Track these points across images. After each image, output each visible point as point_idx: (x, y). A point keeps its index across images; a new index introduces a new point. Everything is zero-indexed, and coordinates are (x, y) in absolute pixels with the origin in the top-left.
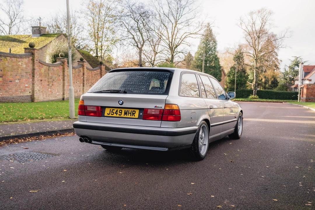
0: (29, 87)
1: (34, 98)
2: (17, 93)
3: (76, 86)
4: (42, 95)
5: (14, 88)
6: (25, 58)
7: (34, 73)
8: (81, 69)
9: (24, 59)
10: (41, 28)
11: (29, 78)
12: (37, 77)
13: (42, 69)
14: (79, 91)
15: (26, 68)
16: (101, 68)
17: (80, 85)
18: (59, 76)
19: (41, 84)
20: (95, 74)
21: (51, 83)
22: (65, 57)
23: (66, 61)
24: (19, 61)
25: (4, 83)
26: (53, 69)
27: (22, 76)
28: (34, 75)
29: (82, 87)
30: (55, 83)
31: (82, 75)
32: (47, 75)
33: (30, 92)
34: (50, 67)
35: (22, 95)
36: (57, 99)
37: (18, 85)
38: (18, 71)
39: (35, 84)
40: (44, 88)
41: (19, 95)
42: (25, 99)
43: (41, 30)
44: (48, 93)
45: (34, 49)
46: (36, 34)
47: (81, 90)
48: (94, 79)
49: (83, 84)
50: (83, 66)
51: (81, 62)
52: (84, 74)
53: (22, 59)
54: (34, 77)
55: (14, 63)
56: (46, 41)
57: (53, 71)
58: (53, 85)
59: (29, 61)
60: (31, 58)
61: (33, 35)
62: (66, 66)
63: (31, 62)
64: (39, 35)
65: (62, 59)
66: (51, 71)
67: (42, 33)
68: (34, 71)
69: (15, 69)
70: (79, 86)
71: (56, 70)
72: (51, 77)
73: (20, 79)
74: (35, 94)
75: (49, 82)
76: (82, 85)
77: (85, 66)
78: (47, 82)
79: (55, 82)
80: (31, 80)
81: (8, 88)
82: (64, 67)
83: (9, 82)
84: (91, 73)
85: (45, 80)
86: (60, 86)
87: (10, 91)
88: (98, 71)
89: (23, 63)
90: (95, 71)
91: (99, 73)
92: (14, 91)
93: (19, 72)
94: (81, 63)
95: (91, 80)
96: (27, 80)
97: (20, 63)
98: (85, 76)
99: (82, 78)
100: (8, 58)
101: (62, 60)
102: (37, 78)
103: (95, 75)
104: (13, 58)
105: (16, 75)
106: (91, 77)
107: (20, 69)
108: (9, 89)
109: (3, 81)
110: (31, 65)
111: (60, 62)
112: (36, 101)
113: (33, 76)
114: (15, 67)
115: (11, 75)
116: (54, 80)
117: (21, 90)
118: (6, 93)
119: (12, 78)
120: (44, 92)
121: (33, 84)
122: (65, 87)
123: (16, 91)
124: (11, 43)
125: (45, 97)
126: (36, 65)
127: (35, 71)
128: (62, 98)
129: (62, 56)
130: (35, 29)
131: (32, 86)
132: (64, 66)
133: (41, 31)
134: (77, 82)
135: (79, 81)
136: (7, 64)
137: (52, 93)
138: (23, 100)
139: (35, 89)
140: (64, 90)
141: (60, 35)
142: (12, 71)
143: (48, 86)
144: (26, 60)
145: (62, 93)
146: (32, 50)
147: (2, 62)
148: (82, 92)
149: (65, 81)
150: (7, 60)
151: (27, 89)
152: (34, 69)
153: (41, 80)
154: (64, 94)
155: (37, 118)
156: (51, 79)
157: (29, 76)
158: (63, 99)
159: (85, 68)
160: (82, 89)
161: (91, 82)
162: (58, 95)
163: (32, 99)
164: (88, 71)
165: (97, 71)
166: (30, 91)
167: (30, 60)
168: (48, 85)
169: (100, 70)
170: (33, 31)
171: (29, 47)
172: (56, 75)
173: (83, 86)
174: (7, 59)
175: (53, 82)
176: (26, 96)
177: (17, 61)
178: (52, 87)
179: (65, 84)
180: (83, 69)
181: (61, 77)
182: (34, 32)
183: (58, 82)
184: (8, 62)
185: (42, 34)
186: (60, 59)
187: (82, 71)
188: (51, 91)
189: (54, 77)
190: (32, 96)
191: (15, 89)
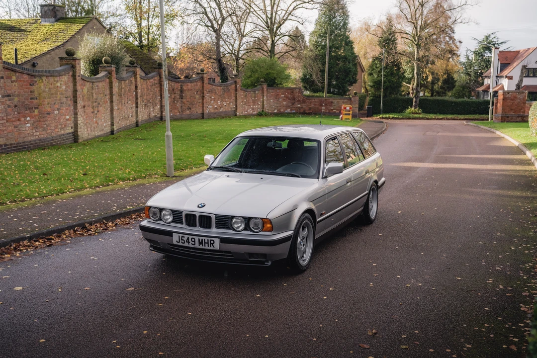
0: (71, 120)
1: (78, 136)
2: (57, 130)
3: (127, 109)
4: (86, 130)
5: (52, 123)
6: (65, 75)
7: (76, 97)
8: (133, 79)
9: (64, 77)
10: (57, 8)
11: (69, 106)
12: (80, 103)
13: (85, 88)
14: (132, 116)
15: (66, 90)
16: (161, 73)
17: (132, 106)
18: (106, 95)
19: (85, 112)
20: (151, 84)
21: (96, 109)
22: (111, 64)
23: (113, 71)
24: (57, 81)
25: (40, 117)
26: (97, 86)
27: (61, 103)
28: (76, 100)
29: (134, 109)
30: (100, 109)
31: (134, 89)
32: (91, 97)
33: (72, 128)
34: (94, 83)
35: (62, 132)
36: (105, 134)
37: (57, 118)
38: (56, 97)
39: (79, 114)
40: (88, 118)
41: (59, 133)
42: (67, 139)
43: (57, 10)
44: (93, 125)
45: (75, 59)
46: (49, 18)
47: (134, 114)
48: (150, 93)
49: (137, 103)
50: (135, 74)
51: (130, 67)
52: (136, 87)
53: (61, 77)
54: (77, 102)
55: (51, 85)
56: (68, 31)
57: (98, 89)
58: (98, 111)
59: (68, 78)
60: (71, 73)
61: (43, 19)
62: (114, 78)
63: (71, 79)
64: (53, 19)
65: (108, 66)
66: (95, 89)
67: (59, 15)
68: (76, 94)
69: (52, 94)
70: (131, 108)
71: (100, 87)
72: (96, 99)
73: (60, 109)
74: (79, 130)
75: (93, 108)
76: (134, 105)
77: (137, 73)
78: (91, 108)
79: (101, 106)
80: (72, 108)
81: (45, 124)
82: (112, 80)
83: (46, 115)
84: (146, 83)
85: (89, 106)
86: (108, 111)
87: (49, 128)
88: (156, 78)
89: (62, 83)
90: (151, 80)
91: (156, 82)
92: (53, 128)
93: (58, 98)
94: (132, 69)
95: (147, 96)
96: (68, 109)
97: (59, 84)
98: (139, 91)
99: (134, 93)
100: (44, 78)
101: (108, 68)
102: (80, 105)
103: (151, 86)
104: (50, 77)
105: (55, 104)
106: (146, 90)
107: (59, 93)
108: (47, 127)
109: (40, 114)
110: (71, 85)
111: (106, 73)
112: (80, 141)
113: (75, 102)
114: (53, 91)
115: (48, 104)
116: (99, 104)
117: (61, 125)
118: (43, 133)
119: (50, 109)
120: (88, 124)
121: (76, 114)
122: (114, 113)
123: (56, 127)
124: (7, 34)
125: (89, 132)
126: (78, 84)
127: (78, 93)
128: (110, 131)
129: (106, 62)
130: (46, 8)
131: (74, 118)
132: (112, 78)
133: (58, 13)
134: (128, 103)
135: (130, 100)
136: (42, 87)
137: (98, 124)
138: (64, 140)
139: (79, 122)
140: (112, 118)
141: (91, 20)
142: (50, 98)
143: (92, 115)
144: (66, 78)
145: (109, 123)
146: (72, 61)
147: (37, 86)
148: (135, 117)
149: (114, 103)
150: (43, 82)
151: (68, 122)
152: (75, 91)
153: (84, 107)
154: (112, 124)
155: (129, 179)
156: (96, 102)
157: (70, 102)
158: (112, 132)
159: (138, 76)
160: (135, 111)
161: (147, 99)
162: (105, 127)
163: (75, 138)
164: (142, 80)
165: (154, 80)
166: (72, 125)
167: (70, 77)
168: (93, 113)
169: (158, 77)
170: (43, 12)
171: (67, 56)
172: (102, 95)
173: (137, 107)
174: (42, 80)
175: (98, 107)
176: (68, 134)
177: (55, 81)
178: (98, 115)
179: (114, 108)
180: (136, 79)
181: (108, 97)
182: (44, 15)
183: (104, 105)
184: (44, 85)
185: (58, 17)
186: (105, 66)
187: (134, 82)
188: (96, 122)
189: (99, 100)
190: (74, 132)
191: (53, 125)
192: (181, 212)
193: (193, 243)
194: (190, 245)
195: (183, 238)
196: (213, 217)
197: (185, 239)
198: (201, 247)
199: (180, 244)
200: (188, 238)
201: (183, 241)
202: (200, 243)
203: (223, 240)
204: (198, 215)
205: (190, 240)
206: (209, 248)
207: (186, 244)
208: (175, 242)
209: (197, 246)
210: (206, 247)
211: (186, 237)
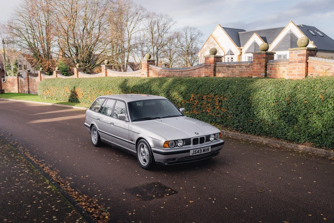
192: (190, 139)
193: (201, 152)
194: (199, 154)
195: (196, 151)
196: (205, 137)
197: (197, 151)
198: (204, 153)
199: (194, 154)
200: (198, 150)
201: (196, 153)
202: (204, 151)
203: (212, 146)
204: (199, 138)
205: (199, 151)
206: (207, 152)
207: (197, 154)
208: (191, 155)
209: (202, 153)
210: (206, 152)
211: (197, 150)
